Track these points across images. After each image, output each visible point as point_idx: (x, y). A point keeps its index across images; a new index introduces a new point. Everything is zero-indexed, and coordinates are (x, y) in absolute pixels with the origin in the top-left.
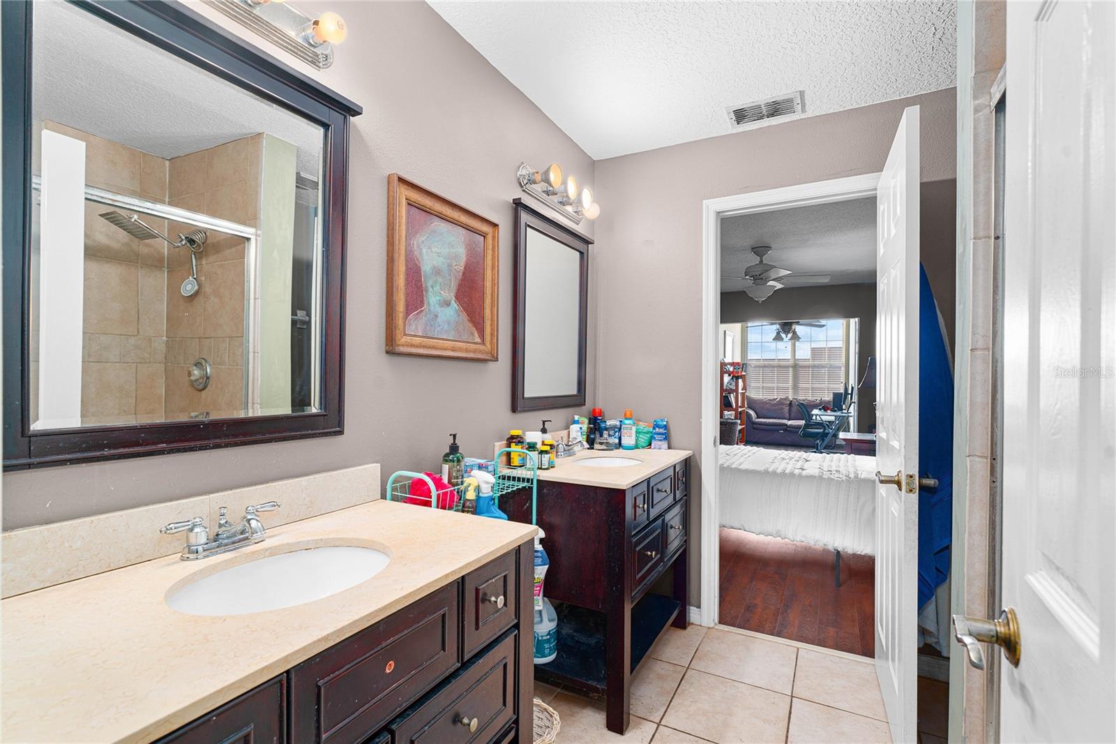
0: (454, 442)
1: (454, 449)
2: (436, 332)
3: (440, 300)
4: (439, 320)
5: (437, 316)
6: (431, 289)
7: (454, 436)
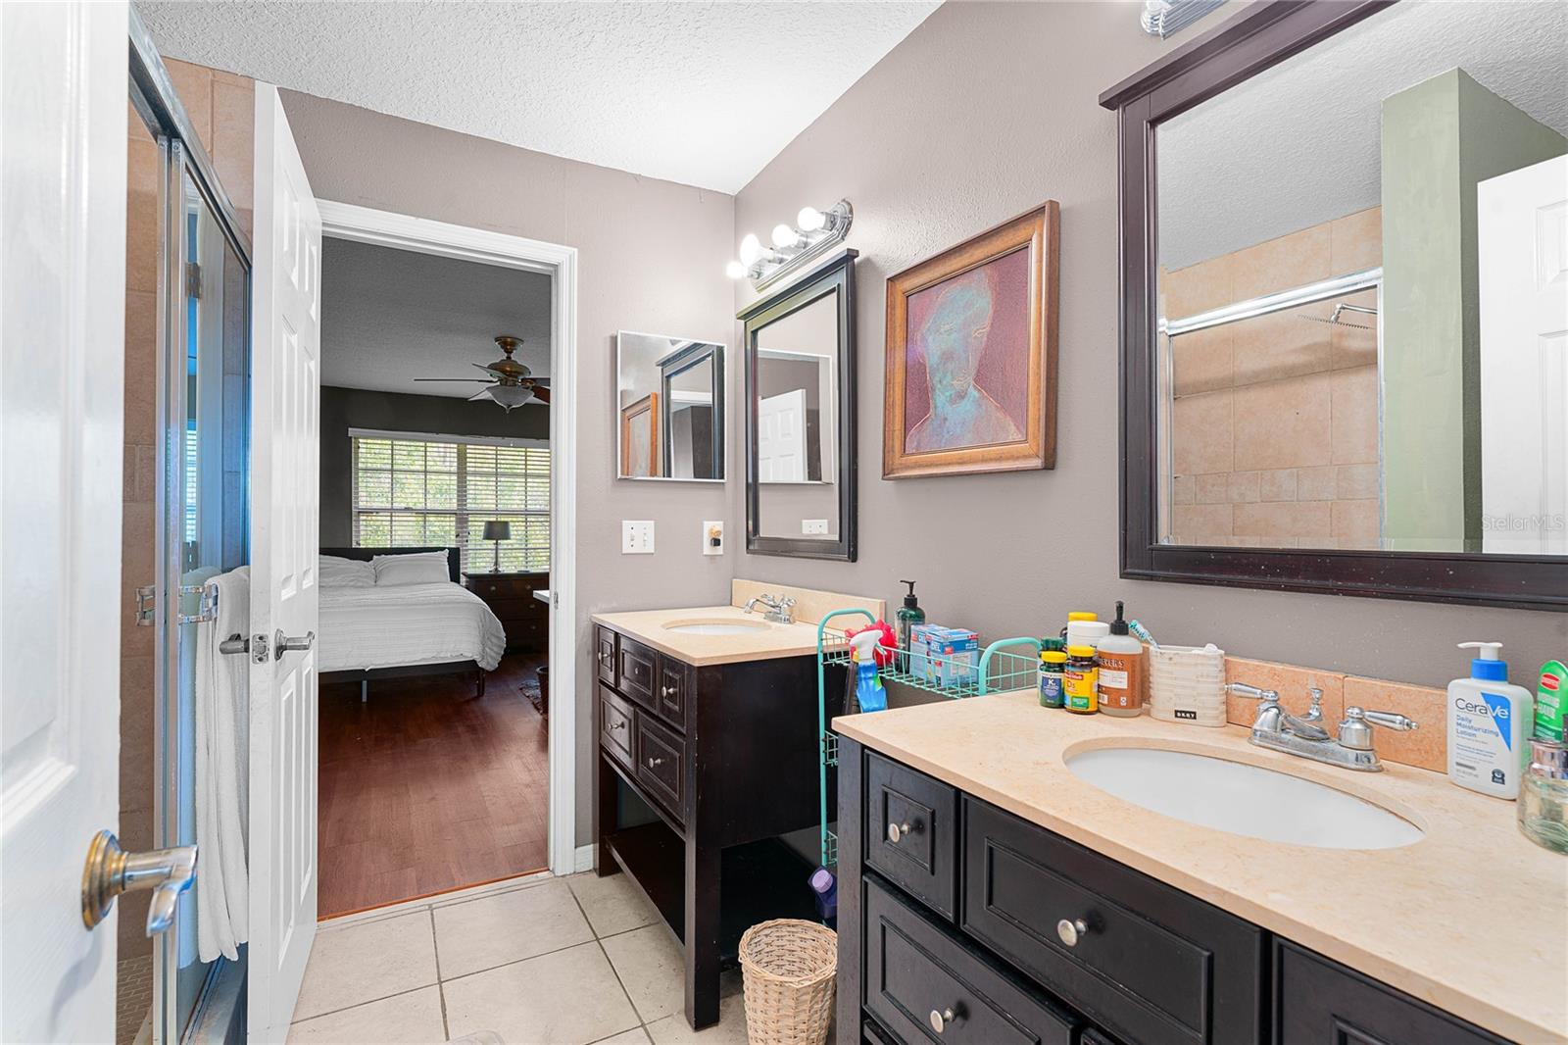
0: (911, 592)
1: (911, 602)
2: (944, 441)
3: (951, 395)
4: (947, 424)
5: (946, 419)
6: (939, 386)
7: (912, 585)
